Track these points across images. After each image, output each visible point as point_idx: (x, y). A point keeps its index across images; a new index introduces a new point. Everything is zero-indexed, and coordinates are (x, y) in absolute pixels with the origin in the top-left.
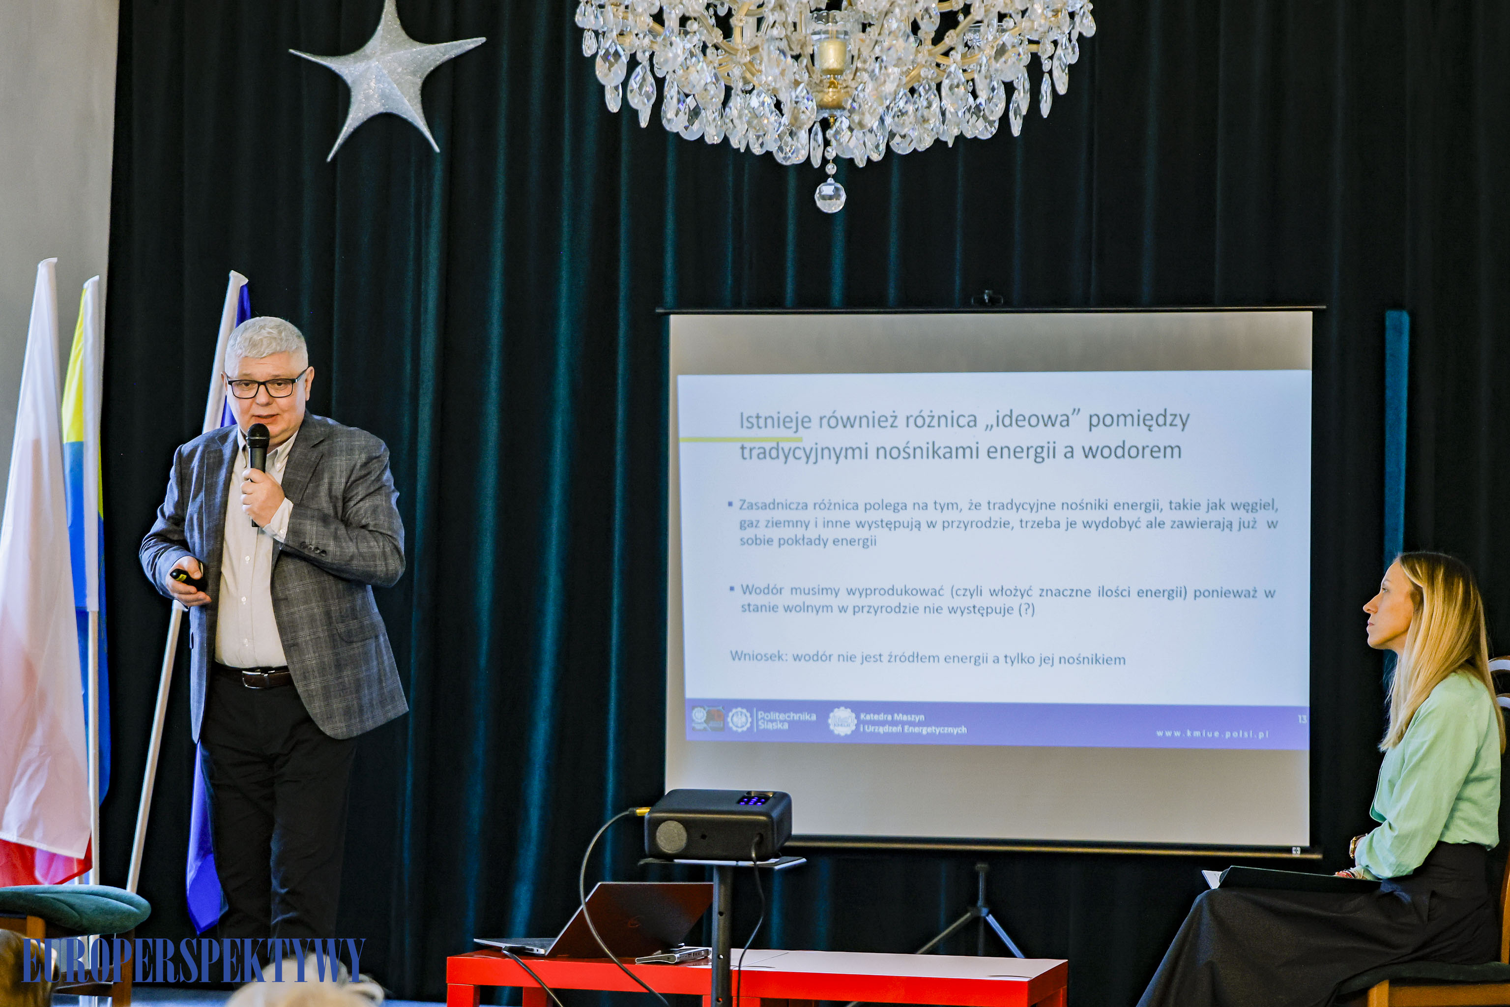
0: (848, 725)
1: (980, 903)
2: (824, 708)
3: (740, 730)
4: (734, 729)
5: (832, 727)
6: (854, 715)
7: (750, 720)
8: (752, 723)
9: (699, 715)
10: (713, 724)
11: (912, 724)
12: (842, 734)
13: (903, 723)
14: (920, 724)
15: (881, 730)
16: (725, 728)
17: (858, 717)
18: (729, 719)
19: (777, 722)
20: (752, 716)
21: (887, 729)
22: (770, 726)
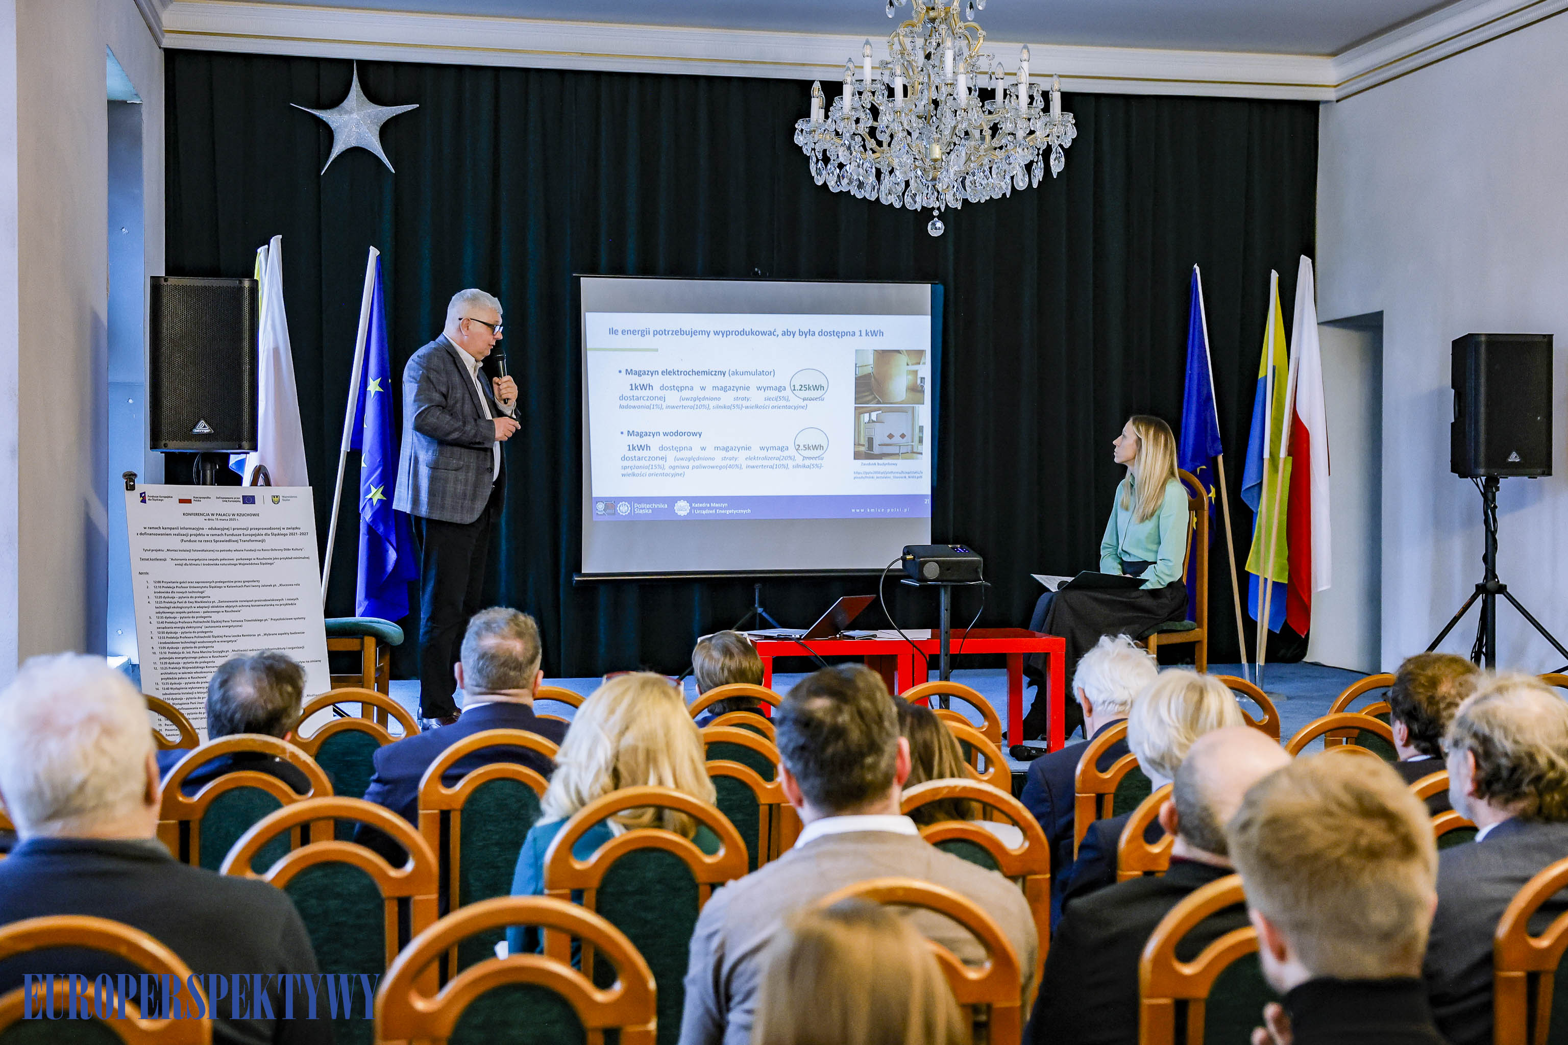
0: (686, 510)
1: (756, 605)
2: (672, 501)
3: (624, 514)
4: (621, 514)
5: (676, 512)
6: (688, 504)
7: (630, 508)
8: (631, 510)
9: (600, 506)
10: (608, 511)
11: (721, 508)
12: (682, 515)
13: (716, 508)
14: (725, 509)
15: (704, 512)
16: (615, 513)
17: (691, 505)
18: (618, 509)
19: (644, 510)
20: (631, 506)
21: (707, 511)
22: (641, 512)
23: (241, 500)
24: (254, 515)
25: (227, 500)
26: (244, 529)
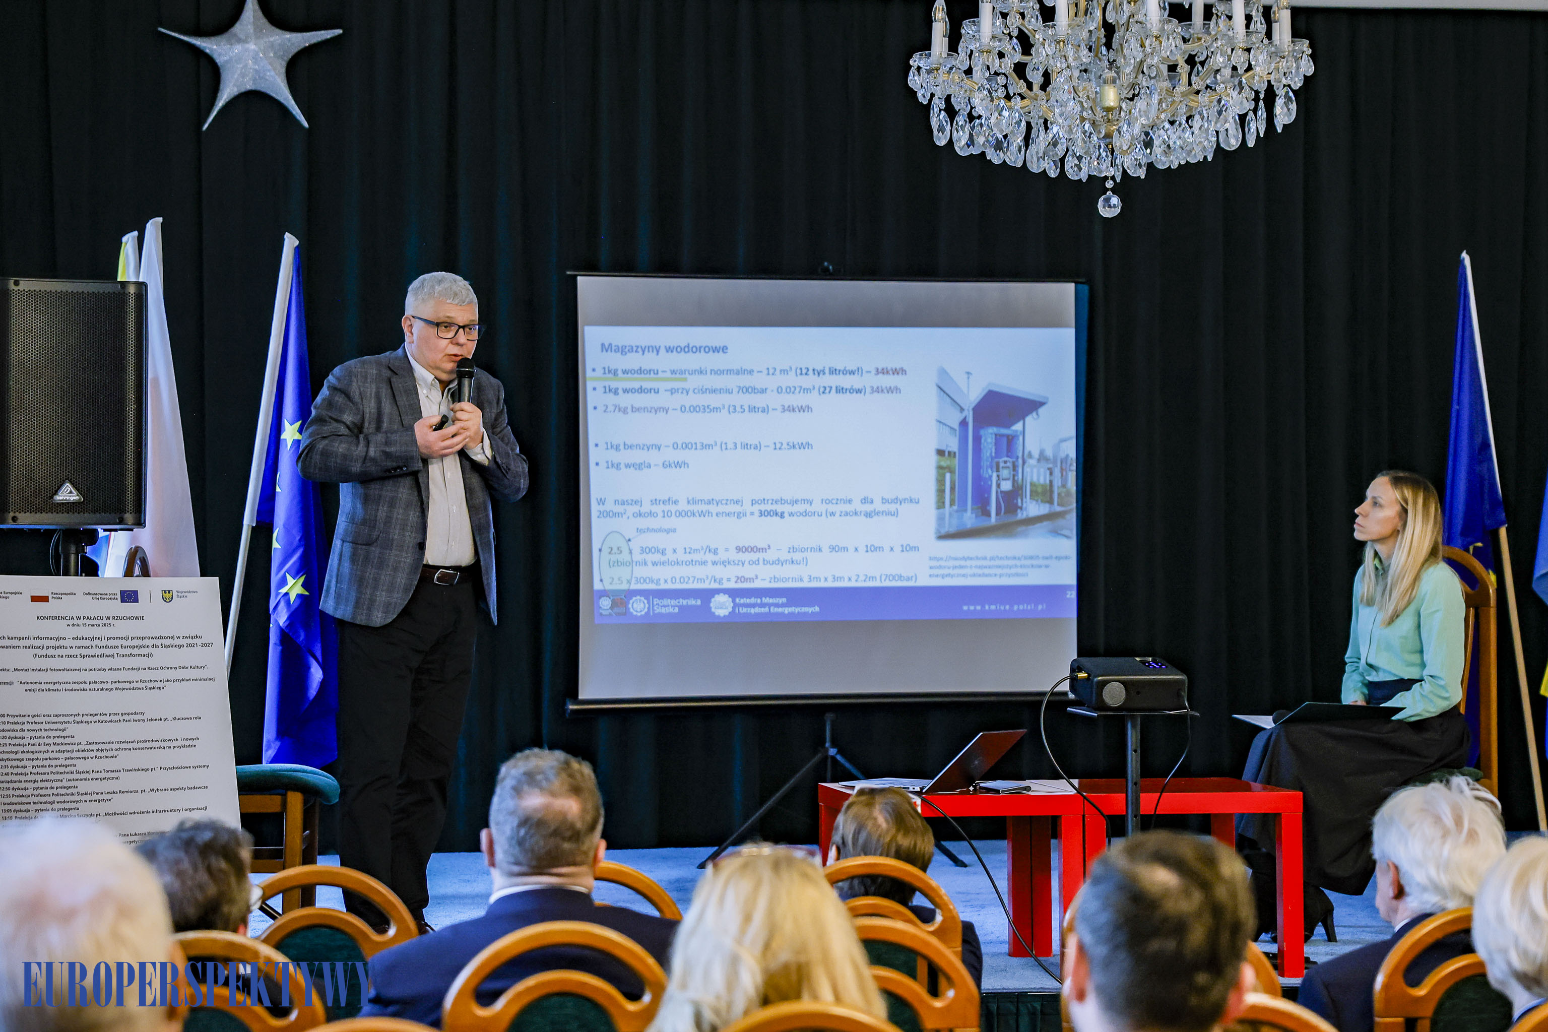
0: (727, 608)
1: (827, 744)
2: (707, 595)
3: (639, 614)
4: (635, 613)
5: (713, 610)
6: (730, 600)
7: (647, 606)
8: (649, 608)
9: (605, 603)
10: (616, 610)
11: (777, 605)
12: (722, 615)
13: (770, 605)
14: (783, 605)
15: (753, 611)
16: (627, 613)
17: (734, 601)
18: (630, 606)
19: (669, 607)
20: (648, 603)
21: (757, 610)
22: (663, 610)
23: (119, 597)
24: (137, 618)
25: (99, 596)
26: (122, 638)
